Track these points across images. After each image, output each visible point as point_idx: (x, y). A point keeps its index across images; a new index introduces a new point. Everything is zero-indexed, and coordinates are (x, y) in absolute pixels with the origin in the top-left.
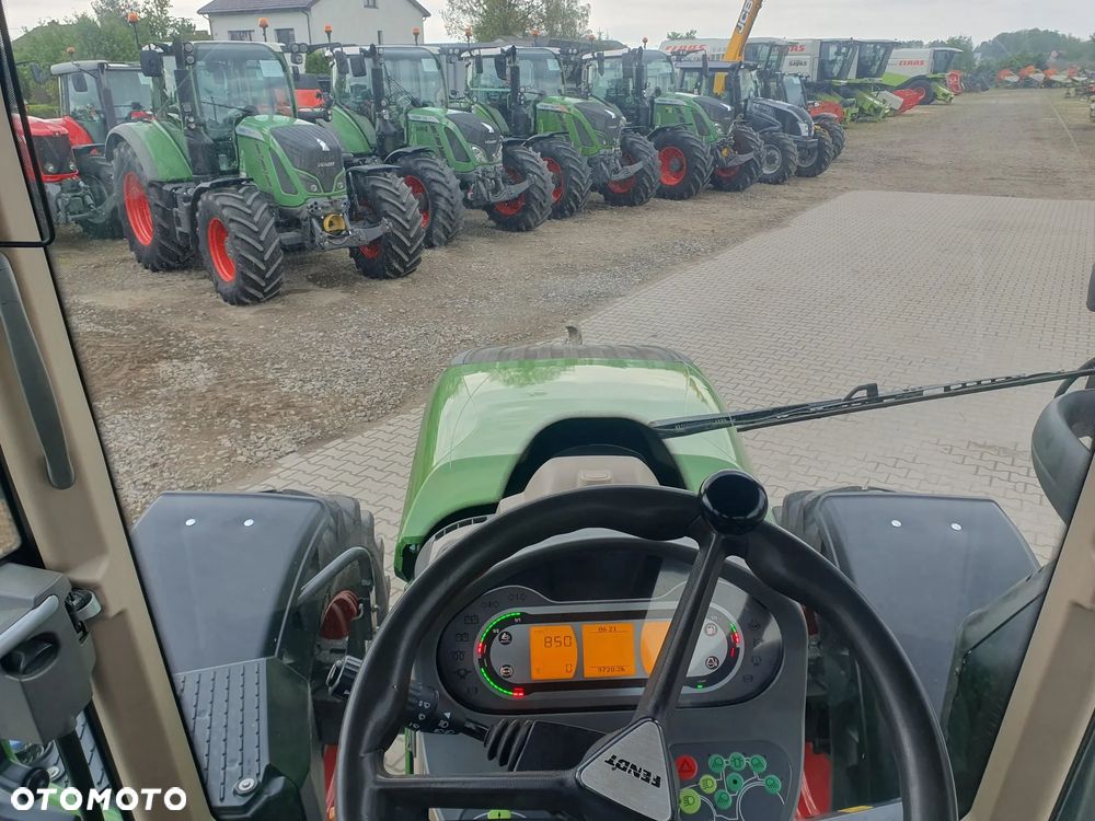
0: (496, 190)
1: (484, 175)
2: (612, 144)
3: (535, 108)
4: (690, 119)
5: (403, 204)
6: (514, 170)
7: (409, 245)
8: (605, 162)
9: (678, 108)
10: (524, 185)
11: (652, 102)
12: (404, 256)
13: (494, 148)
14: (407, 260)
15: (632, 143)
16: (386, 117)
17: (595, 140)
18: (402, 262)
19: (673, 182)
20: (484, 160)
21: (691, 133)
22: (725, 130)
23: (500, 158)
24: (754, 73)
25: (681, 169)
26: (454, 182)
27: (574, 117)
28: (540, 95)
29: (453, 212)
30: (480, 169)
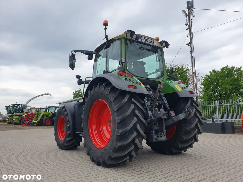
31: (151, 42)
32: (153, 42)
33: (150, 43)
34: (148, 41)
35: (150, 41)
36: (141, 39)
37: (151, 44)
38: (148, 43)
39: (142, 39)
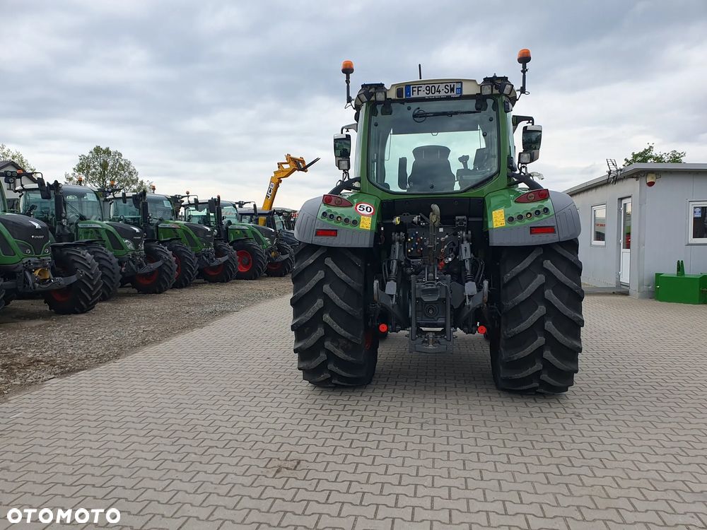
0: (140, 266)
1: (133, 257)
2: (210, 245)
3: (157, 226)
4: (250, 235)
5: (89, 264)
6: (151, 256)
7: (92, 289)
8: (205, 255)
9: (243, 231)
10: (159, 263)
11: (227, 228)
12: (88, 297)
13: (139, 241)
14: (90, 299)
15: (220, 246)
16: (65, 224)
17: (199, 242)
18: (86, 301)
19: (245, 270)
20: (133, 248)
21: (253, 242)
22: (272, 242)
23: (143, 248)
24: (281, 217)
25: (249, 262)
26: (115, 260)
27: (184, 231)
28: (160, 220)
29: (114, 278)
30: (130, 254)
31: (452, 90)
32: (461, 88)
33: (449, 94)
34: (439, 92)
35: (449, 89)
36: (415, 93)
37: (453, 94)
38: (443, 94)
39: (418, 91)
